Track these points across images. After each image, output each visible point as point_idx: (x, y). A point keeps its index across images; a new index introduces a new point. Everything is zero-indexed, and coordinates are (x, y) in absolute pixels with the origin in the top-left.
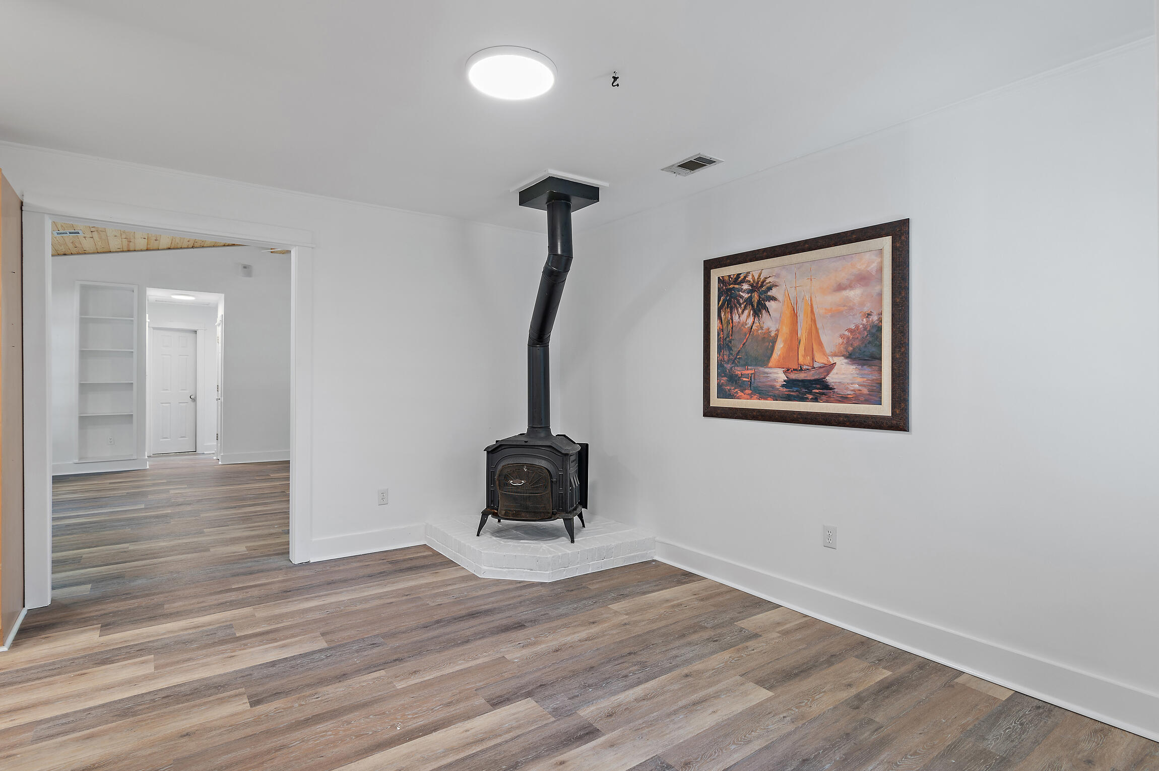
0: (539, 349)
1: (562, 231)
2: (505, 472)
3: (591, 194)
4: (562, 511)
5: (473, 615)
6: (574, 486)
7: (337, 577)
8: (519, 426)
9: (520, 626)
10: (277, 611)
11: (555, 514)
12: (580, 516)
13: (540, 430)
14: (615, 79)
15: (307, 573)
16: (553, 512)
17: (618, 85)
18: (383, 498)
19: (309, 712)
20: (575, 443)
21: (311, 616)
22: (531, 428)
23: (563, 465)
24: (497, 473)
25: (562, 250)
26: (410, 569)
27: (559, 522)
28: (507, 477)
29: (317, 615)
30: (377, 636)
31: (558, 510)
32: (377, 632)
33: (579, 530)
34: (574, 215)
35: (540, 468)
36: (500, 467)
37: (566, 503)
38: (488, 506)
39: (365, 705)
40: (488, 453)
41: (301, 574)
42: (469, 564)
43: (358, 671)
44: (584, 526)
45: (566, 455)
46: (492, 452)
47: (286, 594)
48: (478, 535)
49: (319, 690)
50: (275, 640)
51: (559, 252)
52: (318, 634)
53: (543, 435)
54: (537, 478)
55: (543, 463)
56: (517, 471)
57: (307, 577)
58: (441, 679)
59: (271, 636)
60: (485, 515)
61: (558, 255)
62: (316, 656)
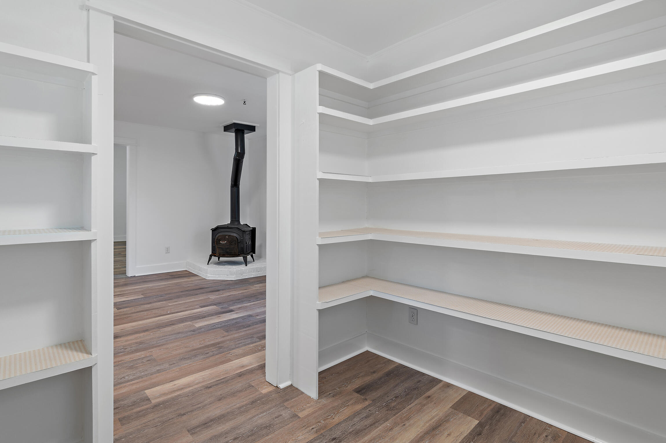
0: (235, 189)
1: (240, 143)
2: (219, 238)
3: (252, 129)
4: (243, 254)
5: (201, 289)
6: (248, 244)
7: (147, 280)
8: (227, 220)
9: (218, 291)
10: (123, 289)
11: (239, 255)
12: (252, 256)
13: (235, 222)
14: (245, 102)
15: (134, 279)
16: (238, 254)
17: (246, 104)
18: (168, 251)
19: (138, 310)
20: (250, 227)
21: (137, 290)
22: (232, 221)
23: (243, 235)
24: (216, 239)
25: (240, 151)
26: (179, 277)
27: (241, 259)
28: (220, 240)
29: (140, 290)
30: (163, 294)
31: (241, 253)
32: (163, 293)
33: (250, 262)
34: (246, 136)
35: (233, 236)
36: (217, 236)
37: (244, 251)
38: (212, 253)
39: (158, 308)
40: (212, 231)
41: (131, 279)
42: (203, 275)
43: (156, 302)
44: (254, 261)
45: (244, 231)
46: (214, 230)
47: (126, 285)
48: (208, 264)
49: (141, 306)
50: (124, 296)
51: (239, 151)
52: (140, 294)
53: (236, 223)
54: (232, 241)
55: (235, 235)
56: (224, 238)
57: (135, 280)
58: (186, 303)
59: (121, 295)
60: (211, 256)
61: (239, 152)
62: (140, 299)
